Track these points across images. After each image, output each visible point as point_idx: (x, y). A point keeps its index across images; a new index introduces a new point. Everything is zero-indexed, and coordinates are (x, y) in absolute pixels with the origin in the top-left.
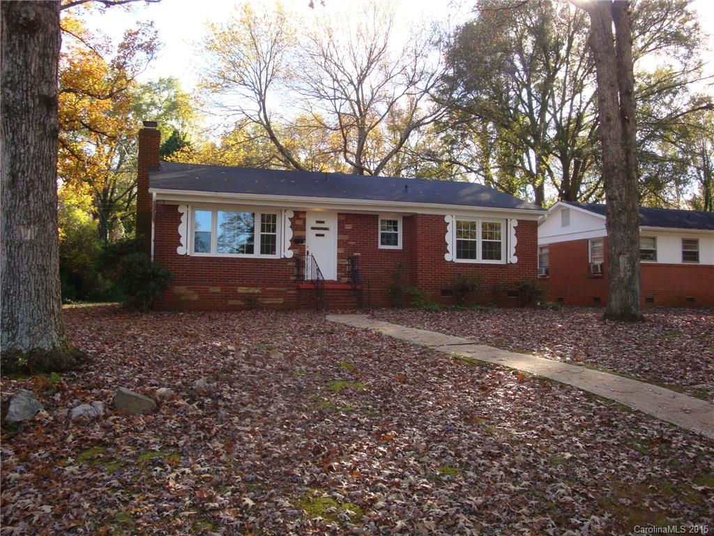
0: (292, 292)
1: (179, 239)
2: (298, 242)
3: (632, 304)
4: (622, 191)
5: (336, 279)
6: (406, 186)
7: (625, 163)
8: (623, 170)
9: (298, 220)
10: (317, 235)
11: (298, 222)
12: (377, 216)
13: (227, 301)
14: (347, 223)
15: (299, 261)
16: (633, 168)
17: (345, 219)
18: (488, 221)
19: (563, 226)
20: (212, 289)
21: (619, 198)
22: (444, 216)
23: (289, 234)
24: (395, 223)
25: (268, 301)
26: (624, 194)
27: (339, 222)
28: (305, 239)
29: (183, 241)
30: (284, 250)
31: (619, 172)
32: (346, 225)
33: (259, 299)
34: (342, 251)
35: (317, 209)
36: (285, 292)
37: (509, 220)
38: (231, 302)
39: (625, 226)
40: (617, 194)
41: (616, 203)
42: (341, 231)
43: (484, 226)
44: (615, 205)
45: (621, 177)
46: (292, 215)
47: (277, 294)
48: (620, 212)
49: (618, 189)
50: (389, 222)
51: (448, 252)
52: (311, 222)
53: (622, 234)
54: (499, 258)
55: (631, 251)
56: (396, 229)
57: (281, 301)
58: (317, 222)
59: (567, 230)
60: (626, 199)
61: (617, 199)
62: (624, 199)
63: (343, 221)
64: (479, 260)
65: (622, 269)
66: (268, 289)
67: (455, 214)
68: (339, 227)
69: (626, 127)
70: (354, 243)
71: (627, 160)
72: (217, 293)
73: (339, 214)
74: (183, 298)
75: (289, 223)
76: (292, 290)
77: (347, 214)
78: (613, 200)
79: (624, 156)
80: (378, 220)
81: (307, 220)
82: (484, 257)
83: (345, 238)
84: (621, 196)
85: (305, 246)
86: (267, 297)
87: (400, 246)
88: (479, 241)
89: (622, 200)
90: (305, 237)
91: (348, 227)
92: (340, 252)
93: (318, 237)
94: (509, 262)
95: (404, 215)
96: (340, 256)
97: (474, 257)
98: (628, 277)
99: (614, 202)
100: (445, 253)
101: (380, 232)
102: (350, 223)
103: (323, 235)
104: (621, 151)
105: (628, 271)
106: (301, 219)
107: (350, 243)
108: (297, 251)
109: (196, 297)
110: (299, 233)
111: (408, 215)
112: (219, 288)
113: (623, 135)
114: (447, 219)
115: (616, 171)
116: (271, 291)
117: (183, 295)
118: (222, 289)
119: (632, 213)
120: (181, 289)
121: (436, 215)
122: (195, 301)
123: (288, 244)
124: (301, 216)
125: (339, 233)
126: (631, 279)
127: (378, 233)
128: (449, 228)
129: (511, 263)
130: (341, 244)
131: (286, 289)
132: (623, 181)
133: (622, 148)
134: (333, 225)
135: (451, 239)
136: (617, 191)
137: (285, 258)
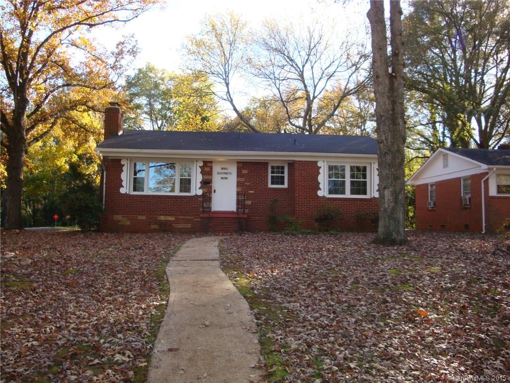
0: (197, 220)
1: (121, 183)
2: (206, 183)
3: (394, 231)
4: (388, 136)
5: (235, 211)
6: (295, 141)
7: (391, 112)
8: (389, 118)
9: (207, 168)
10: (222, 178)
11: (207, 169)
12: (267, 163)
13: (150, 226)
14: (244, 169)
15: (207, 197)
16: (399, 116)
17: (242, 166)
18: (355, 165)
19: (444, 167)
20: (140, 217)
21: (385, 141)
22: (317, 162)
23: (200, 178)
24: (283, 168)
25: (180, 226)
26: (389, 137)
27: (238, 168)
28: (212, 182)
29: (124, 183)
30: (196, 190)
31: (385, 120)
32: (243, 170)
33: (174, 225)
34: (240, 190)
35: (221, 159)
36: (192, 219)
37: (372, 164)
38: (153, 227)
39: (389, 165)
40: (383, 138)
41: (383, 145)
42: (239, 175)
43: (352, 168)
44: (382, 148)
45: (387, 124)
46: (201, 164)
47: (187, 221)
48: (386, 153)
49: (385, 134)
50: (278, 167)
51: (320, 189)
52: (216, 169)
53: (387, 171)
54: (365, 193)
55: (394, 186)
56: (283, 173)
57: (189, 226)
58: (222, 169)
59: (447, 171)
60: (391, 142)
61: (383, 142)
62: (389, 142)
63: (241, 167)
64: (348, 195)
65: (386, 200)
66: (179, 217)
67: (326, 160)
68: (238, 172)
69: (393, 82)
70: (249, 184)
71: (393, 110)
72: (143, 220)
73: (238, 162)
74: (120, 223)
75: (199, 170)
76: (197, 218)
77: (244, 162)
78: (381, 143)
79: (391, 106)
80: (268, 166)
81: (213, 167)
82: (352, 193)
83: (242, 180)
84: (386, 139)
85: (211, 186)
86: (179, 223)
87: (286, 186)
88: (348, 180)
89: (387, 142)
90: (211, 180)
91: (245, 172)
92: (239, 190)
93: (222, 180)
94: (372, 197)
95: (289, 162)
96: (238, 194)
97: (343, 193)
98: (391, 208)
99: (381, 145)
100: (318, 190)
101: (270, 175)
102: (246, 169)
103: (226, 178)
104: (387, 102)
105: (391, 202)
106: (209, 167)
107: (245, 184)
108: (206, 190)
109: (128, 223)
110: (206, 177)
111: (292, 162)
112: (145, 216)
113: (390, 89)
114: (319, 164)
115: (383, 119)
116: (183, 219)
117: (119, 221)
118: (146, 217)
119: (396, 154)
120: (118, 217)
121: (310, 161)
122: (127, 225)
123: (199, 185)
124: (208, 165)
125: (238, 176)
126: (394, 209)
127: (267, 176)
128: (321, 171)
129: (374, 198)
130: (239, 184)
131: (193, 217)
132: (389, 127)
133: (388, 100)
134: (233, 170)
135: (323, 179)
136: (384, 136)
137: (196, 195)
